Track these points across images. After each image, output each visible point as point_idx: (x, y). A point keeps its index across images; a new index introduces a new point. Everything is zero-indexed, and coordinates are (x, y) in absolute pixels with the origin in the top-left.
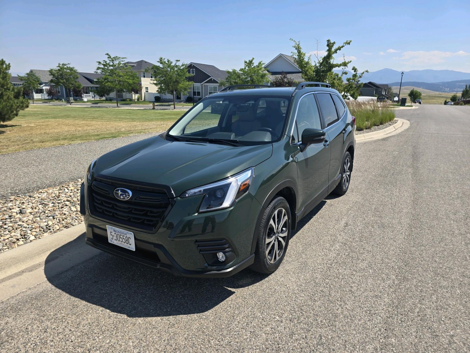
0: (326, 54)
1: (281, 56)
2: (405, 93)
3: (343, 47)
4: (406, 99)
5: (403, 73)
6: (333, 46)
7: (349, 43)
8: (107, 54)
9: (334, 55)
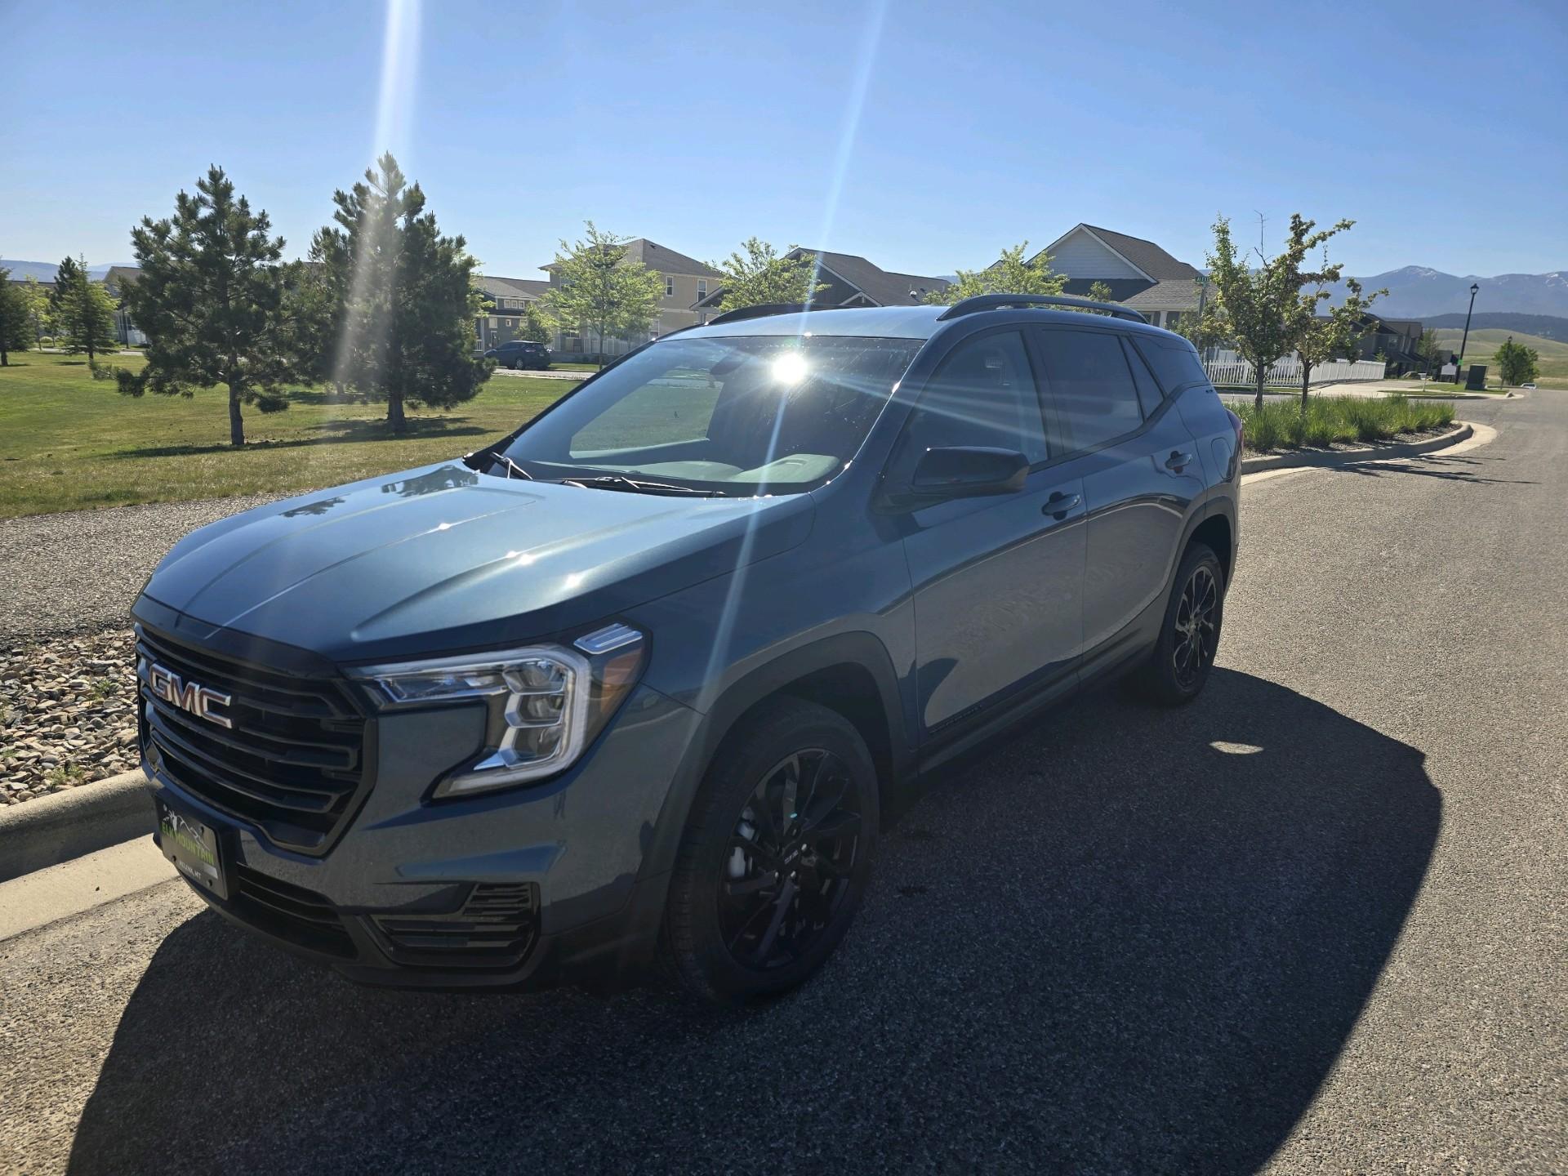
0: (1286, 250)
1: (1081, 230)
2: (1483, 350)
3: (1331, 234)
4: (1483, 370)
5: (1475, 287)
6: (1306, 230)
7: (1347, 226)
8: (590, 224)
9: (1307, 253)
